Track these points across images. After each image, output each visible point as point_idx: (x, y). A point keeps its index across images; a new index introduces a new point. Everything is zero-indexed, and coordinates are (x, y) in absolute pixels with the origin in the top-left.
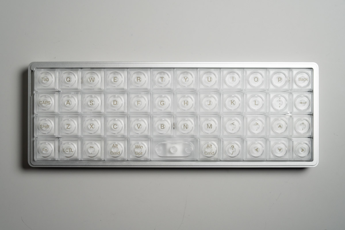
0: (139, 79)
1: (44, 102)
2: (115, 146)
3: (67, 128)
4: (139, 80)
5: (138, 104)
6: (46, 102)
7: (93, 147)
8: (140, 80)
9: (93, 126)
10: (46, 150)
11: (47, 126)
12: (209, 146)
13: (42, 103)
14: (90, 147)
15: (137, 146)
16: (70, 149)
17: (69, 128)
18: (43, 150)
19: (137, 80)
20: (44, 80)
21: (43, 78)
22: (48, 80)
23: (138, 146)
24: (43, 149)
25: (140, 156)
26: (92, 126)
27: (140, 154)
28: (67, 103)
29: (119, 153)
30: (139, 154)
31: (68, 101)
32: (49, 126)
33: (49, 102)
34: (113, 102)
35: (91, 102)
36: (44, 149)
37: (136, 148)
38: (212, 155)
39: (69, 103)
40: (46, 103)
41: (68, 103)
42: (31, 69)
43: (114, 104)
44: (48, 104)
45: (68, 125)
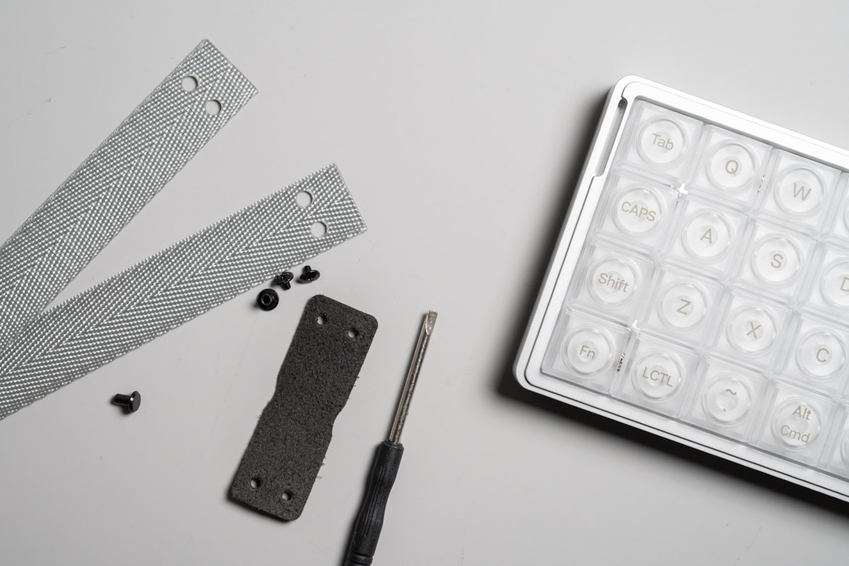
1: (636, 206)
2: (802, 413)
3: (679, 311)
6: (642, 208)
7: (735, 394)
9: (756, 331)
10: (591, 354)
11: (621, 283)
13: (630, 208)
14: (728, 390)
16: (664, 375)
17: (685, 314)
18: (582, 350)
20: (657, 141)
21: (657, 135)
22: (669, 146)
24: (585, 349)
26: (754, 330)
28: (704, 236)
29: (805, 438)
31: (710, 230)
32: (626, 285)
33: (652, 214)
34: (842, 281)
35: (777, 258)
36: (588, 350)
39: (710, 239)
40: (641, 213)
41: (708, 236)
42: (624, 96)
43: (844, 288)
44: (648, 218)
45: (686, 303)
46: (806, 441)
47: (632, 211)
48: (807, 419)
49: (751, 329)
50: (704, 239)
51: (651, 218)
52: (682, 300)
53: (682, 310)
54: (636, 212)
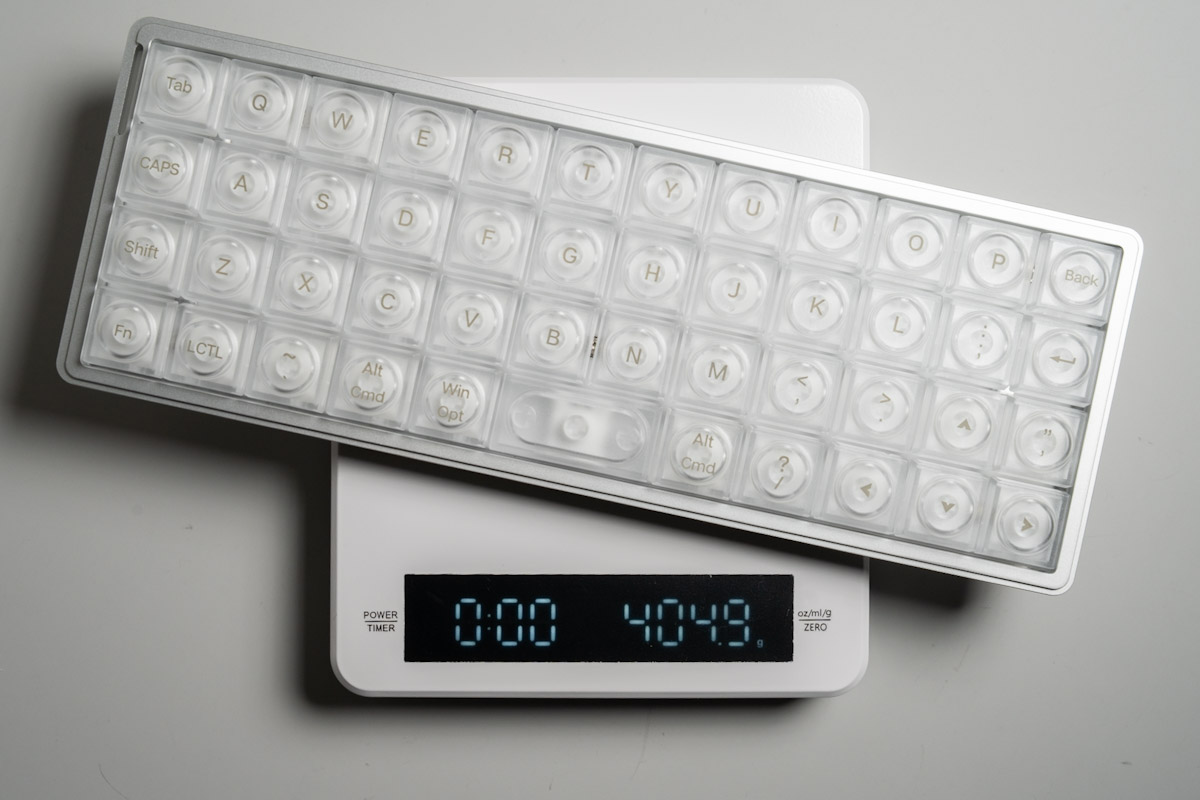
0: (507, 152)
1: (156, 161)
2: (373, 370)
3: (218, 272)
4: (508, 156)
5: (487, 240)
6: (164, 162)
7: (294, 357)
8: (509, 159)
9: (309, 284)
10: (128, 333)
11: (150, 249)
12: (704, 440)
13: (150, 164)
14: (286, 355)
15: (450, 385)
16: (212, 346)
17: (226, 274)
18: (117, 330)
19: (501, 154)
20: (174, 84)
21: (172, 79)
22: (187, 88)
23: (454, 388)
24: (120, 328)
25: (452, 423)
26: (306, 283)
27: (454, 415)
28: (238, 185)
29: (380, 398)
30: (450, 418)
31: (243, 177)
32: (156, 250)
33: (175, 167)
34: (400, 214)
35: (323, 198)
36: (122, 329)
37: (445, 392)
38: (708, 475)
39: (245, 187)
40: (163, 167)
41: (242, 183)
42: (139, 41)
43: (403, 222)
44: (171, 172)
45: (225, 262)
46: (382, 401)
47: (153, 166)
48: (380, 375)
49: (303, 283)
50: (238, 188)
51: (175, 172)
52: (221, 259)
53: (222, 271)
54: (157, 168)
